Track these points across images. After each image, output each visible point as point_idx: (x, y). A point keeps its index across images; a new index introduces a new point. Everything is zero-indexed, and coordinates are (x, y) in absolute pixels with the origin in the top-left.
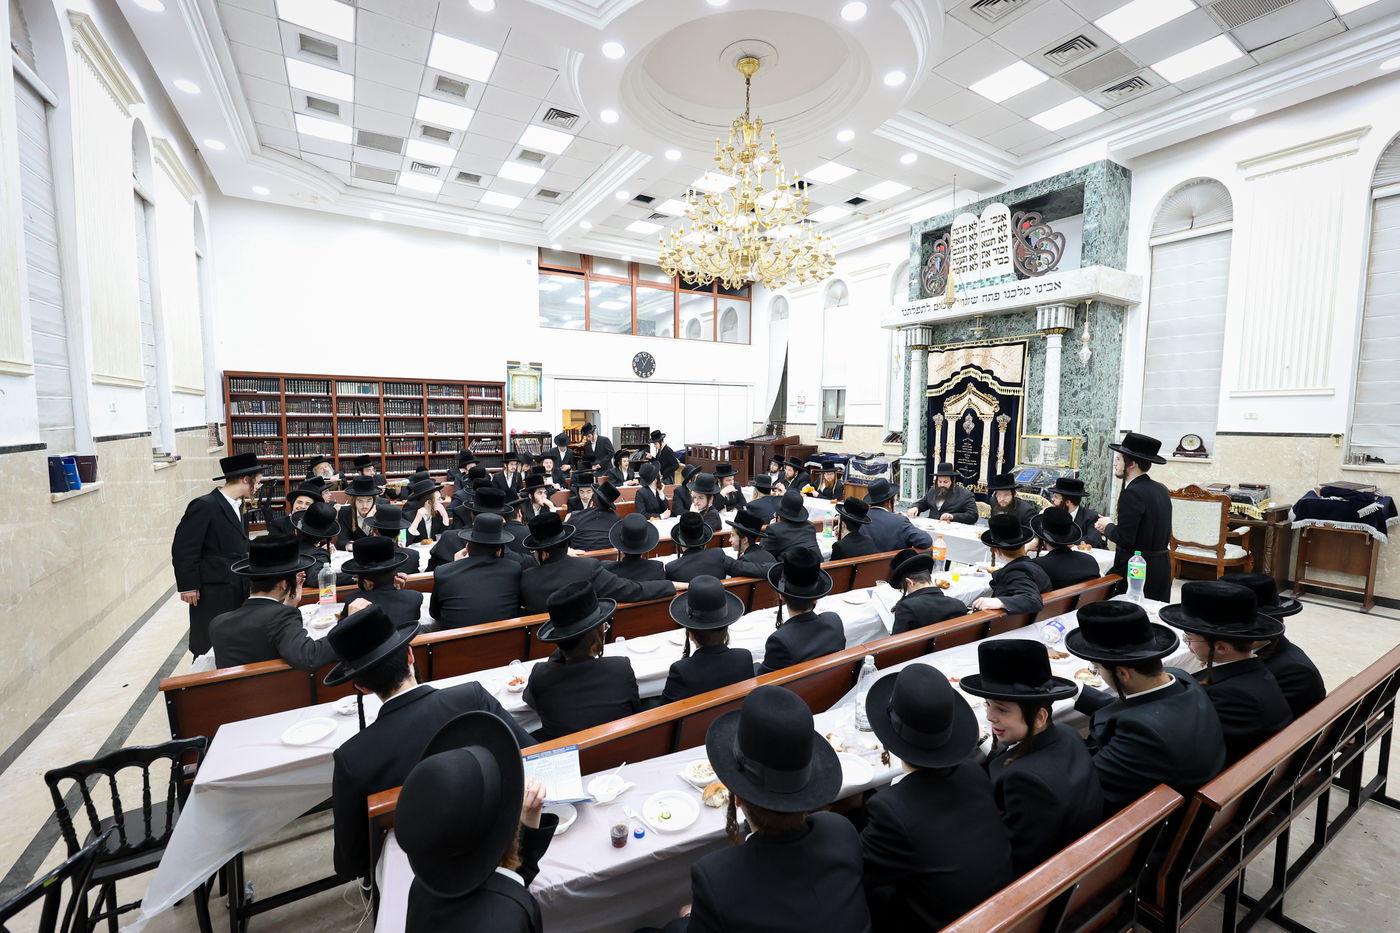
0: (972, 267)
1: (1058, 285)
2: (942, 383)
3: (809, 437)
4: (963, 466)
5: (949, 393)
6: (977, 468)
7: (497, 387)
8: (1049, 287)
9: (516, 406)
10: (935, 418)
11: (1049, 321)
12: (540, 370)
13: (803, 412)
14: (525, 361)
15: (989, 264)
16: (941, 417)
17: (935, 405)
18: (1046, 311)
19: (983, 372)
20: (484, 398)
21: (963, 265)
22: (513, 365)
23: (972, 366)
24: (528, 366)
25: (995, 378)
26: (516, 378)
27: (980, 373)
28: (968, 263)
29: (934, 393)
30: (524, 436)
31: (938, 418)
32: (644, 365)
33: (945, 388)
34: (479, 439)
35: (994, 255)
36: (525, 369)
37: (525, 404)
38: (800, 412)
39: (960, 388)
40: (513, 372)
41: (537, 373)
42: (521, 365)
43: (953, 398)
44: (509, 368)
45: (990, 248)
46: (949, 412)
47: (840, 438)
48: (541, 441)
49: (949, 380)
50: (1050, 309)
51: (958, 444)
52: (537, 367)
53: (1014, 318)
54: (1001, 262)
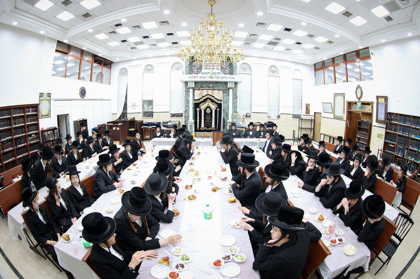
0: (209, 69)
1: (234, 78)
2: (200, 99)
3: (139, 118)
4: (206, 123)
5: (202, 102)
6: (211, 123)
7: (35, 107)
8: (232, 78)
9: (42, 116)
10: (197, 109)
11: (231, 86)
12: (50, 96)
13: (135, 109)
14: (45, 93)
15: (214, 69)
16: (199, 109)
17: (197, 105)
18: (230, 83)
19: (212, 97)
20: (31, 113)
21: (206, 67)
22: (41, 95)
23: (208, 95)
24: (46, 95)
25: (215, 98)
26: (42, 102)
27: (211, 97)
28: (208, 67)
29: (197, 102)
30: (47, 131)
31: (198, 109)
32: (83, 93)
33: (201, 100)
34: (30, 135)
35: (215, 67)
36: (45, 96)
37: (45, 114)
38: (133, 108)
39: (205, 101)
40: (41, 99)
41: (49, 98)
42: (44, 95)
43: (203, 103)
44: (40, 96)
45: (215, 65)
46: (202, 107)
47: (152, 117)
48: (54, 132)
49: (202, 98)
50: (231, 83)
51: (205, 117)
52: (49, 95)
53: (218, 83)
54: (218, 69)
